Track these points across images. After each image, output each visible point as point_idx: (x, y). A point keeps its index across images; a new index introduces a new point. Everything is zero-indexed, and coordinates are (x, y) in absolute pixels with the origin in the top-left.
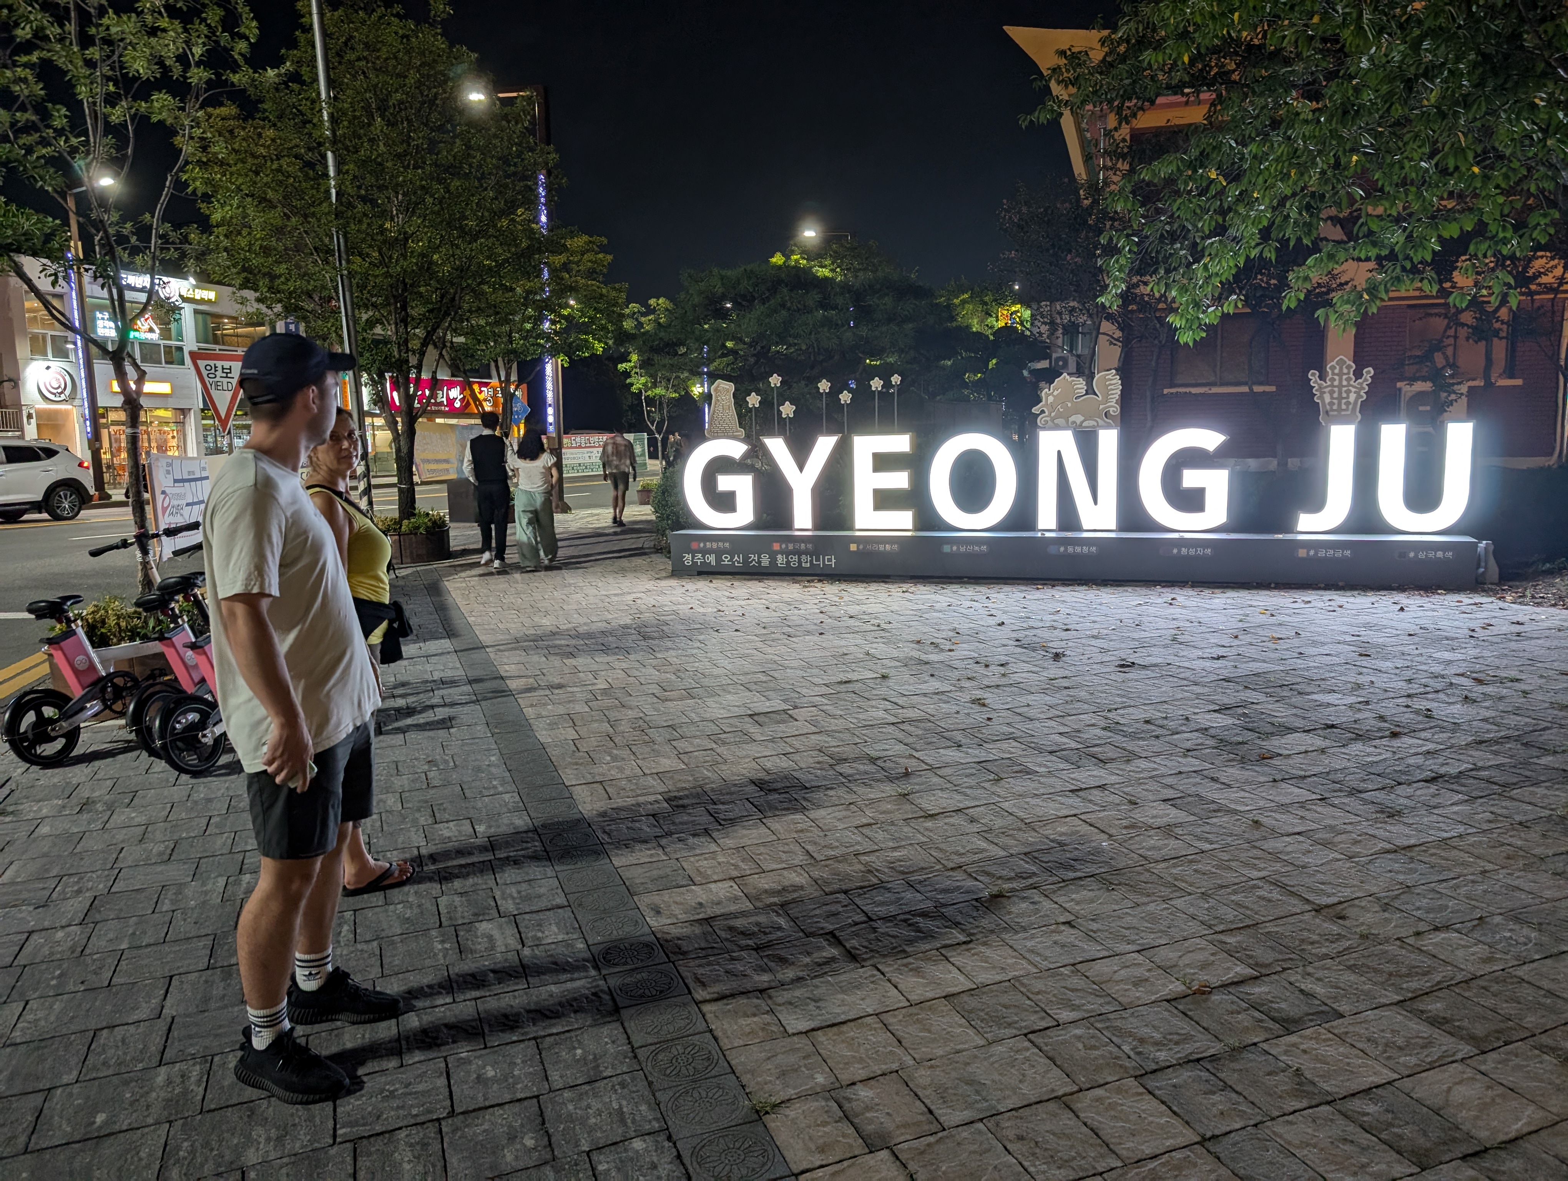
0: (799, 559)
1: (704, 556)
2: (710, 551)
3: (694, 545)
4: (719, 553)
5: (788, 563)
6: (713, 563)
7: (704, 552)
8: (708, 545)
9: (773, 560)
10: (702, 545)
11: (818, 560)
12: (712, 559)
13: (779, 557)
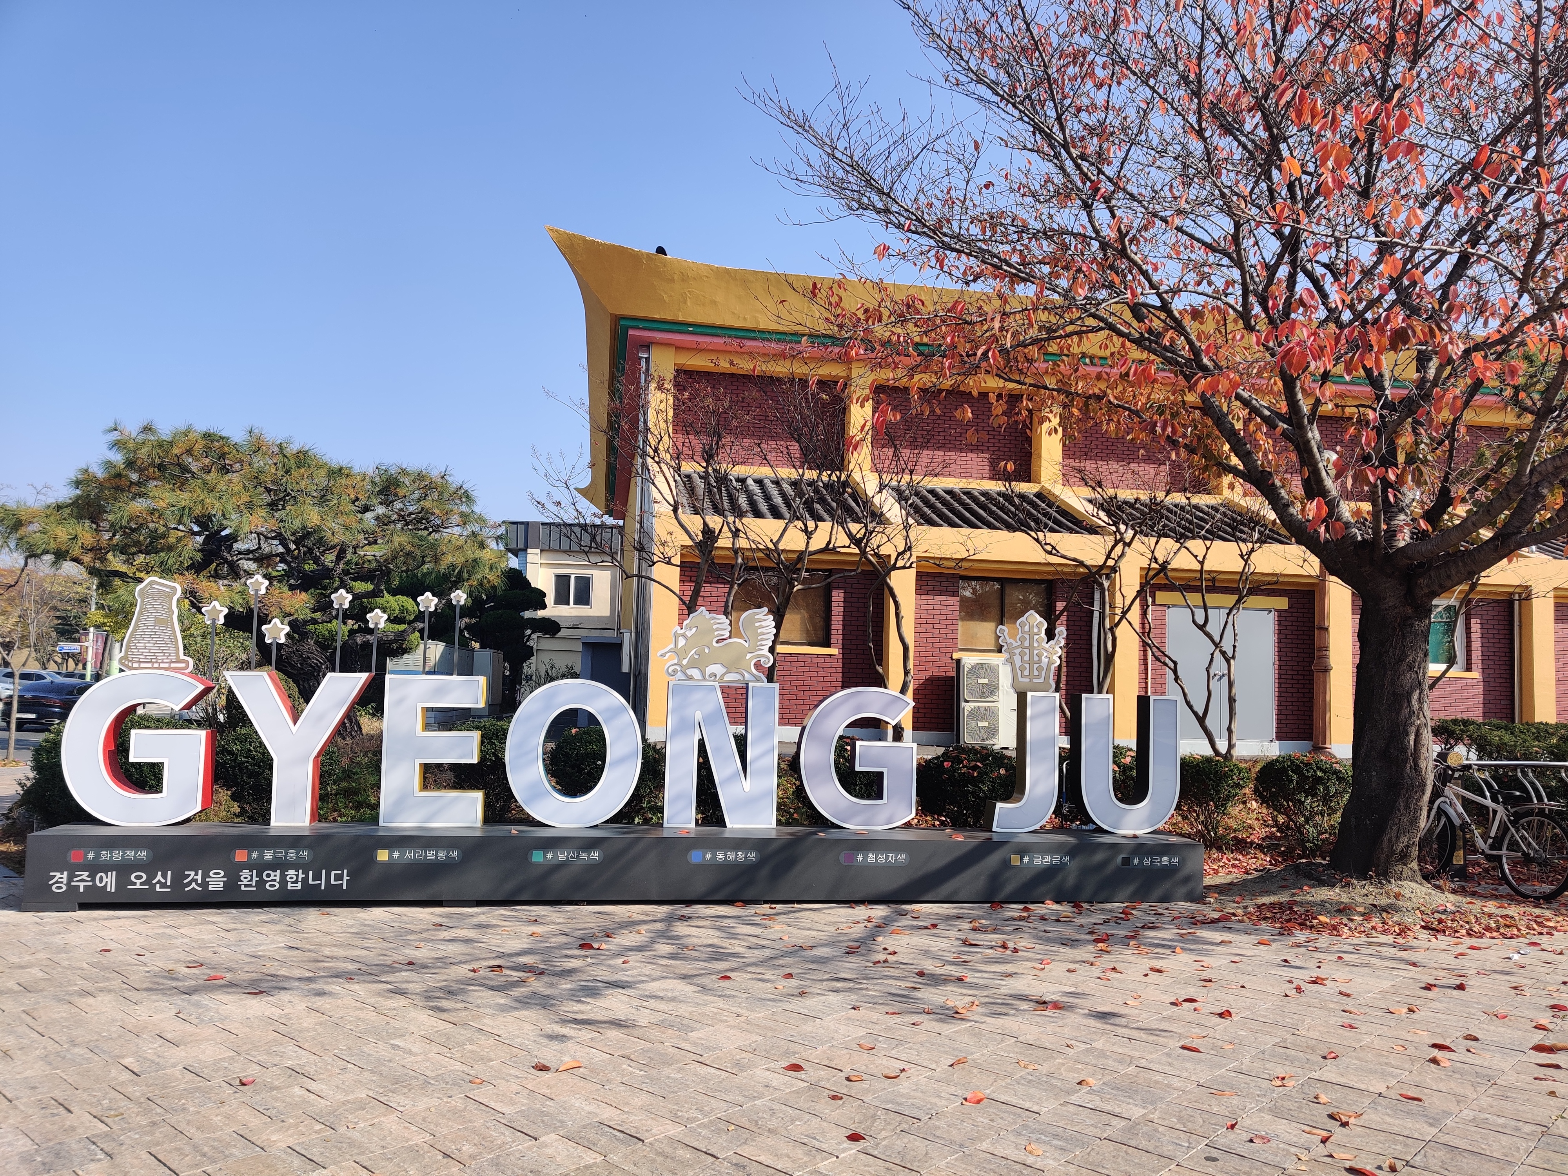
0: (283, 877)
1: (92, 876)
2: (106, 868)
3: (73, 857)
4: (124, 870)
5: (261, 883)
6: (112, 888)
7: (94, 869)
8: (105, 855)
9: (232, 882)
10: (91, 855)
11: (317, 877)
12: (109, 881)
13: (245, 873)
